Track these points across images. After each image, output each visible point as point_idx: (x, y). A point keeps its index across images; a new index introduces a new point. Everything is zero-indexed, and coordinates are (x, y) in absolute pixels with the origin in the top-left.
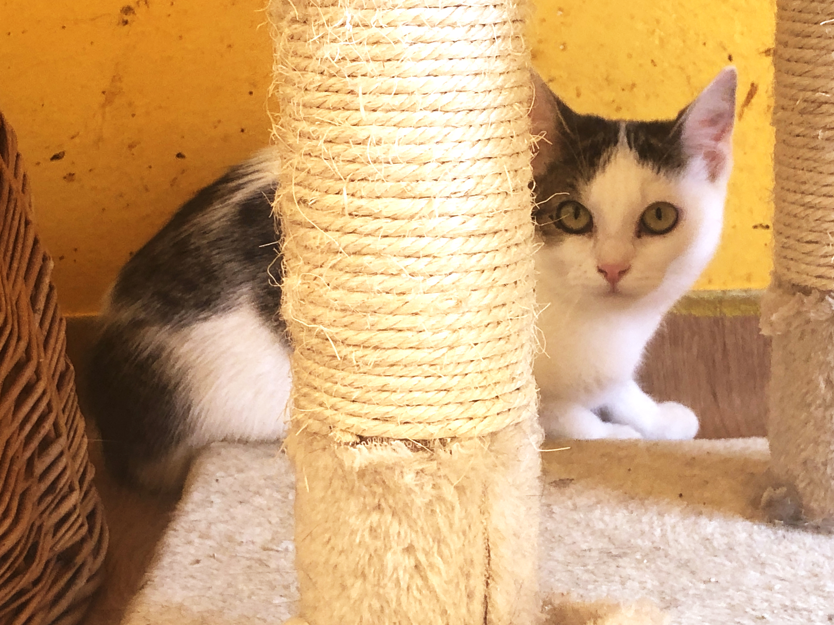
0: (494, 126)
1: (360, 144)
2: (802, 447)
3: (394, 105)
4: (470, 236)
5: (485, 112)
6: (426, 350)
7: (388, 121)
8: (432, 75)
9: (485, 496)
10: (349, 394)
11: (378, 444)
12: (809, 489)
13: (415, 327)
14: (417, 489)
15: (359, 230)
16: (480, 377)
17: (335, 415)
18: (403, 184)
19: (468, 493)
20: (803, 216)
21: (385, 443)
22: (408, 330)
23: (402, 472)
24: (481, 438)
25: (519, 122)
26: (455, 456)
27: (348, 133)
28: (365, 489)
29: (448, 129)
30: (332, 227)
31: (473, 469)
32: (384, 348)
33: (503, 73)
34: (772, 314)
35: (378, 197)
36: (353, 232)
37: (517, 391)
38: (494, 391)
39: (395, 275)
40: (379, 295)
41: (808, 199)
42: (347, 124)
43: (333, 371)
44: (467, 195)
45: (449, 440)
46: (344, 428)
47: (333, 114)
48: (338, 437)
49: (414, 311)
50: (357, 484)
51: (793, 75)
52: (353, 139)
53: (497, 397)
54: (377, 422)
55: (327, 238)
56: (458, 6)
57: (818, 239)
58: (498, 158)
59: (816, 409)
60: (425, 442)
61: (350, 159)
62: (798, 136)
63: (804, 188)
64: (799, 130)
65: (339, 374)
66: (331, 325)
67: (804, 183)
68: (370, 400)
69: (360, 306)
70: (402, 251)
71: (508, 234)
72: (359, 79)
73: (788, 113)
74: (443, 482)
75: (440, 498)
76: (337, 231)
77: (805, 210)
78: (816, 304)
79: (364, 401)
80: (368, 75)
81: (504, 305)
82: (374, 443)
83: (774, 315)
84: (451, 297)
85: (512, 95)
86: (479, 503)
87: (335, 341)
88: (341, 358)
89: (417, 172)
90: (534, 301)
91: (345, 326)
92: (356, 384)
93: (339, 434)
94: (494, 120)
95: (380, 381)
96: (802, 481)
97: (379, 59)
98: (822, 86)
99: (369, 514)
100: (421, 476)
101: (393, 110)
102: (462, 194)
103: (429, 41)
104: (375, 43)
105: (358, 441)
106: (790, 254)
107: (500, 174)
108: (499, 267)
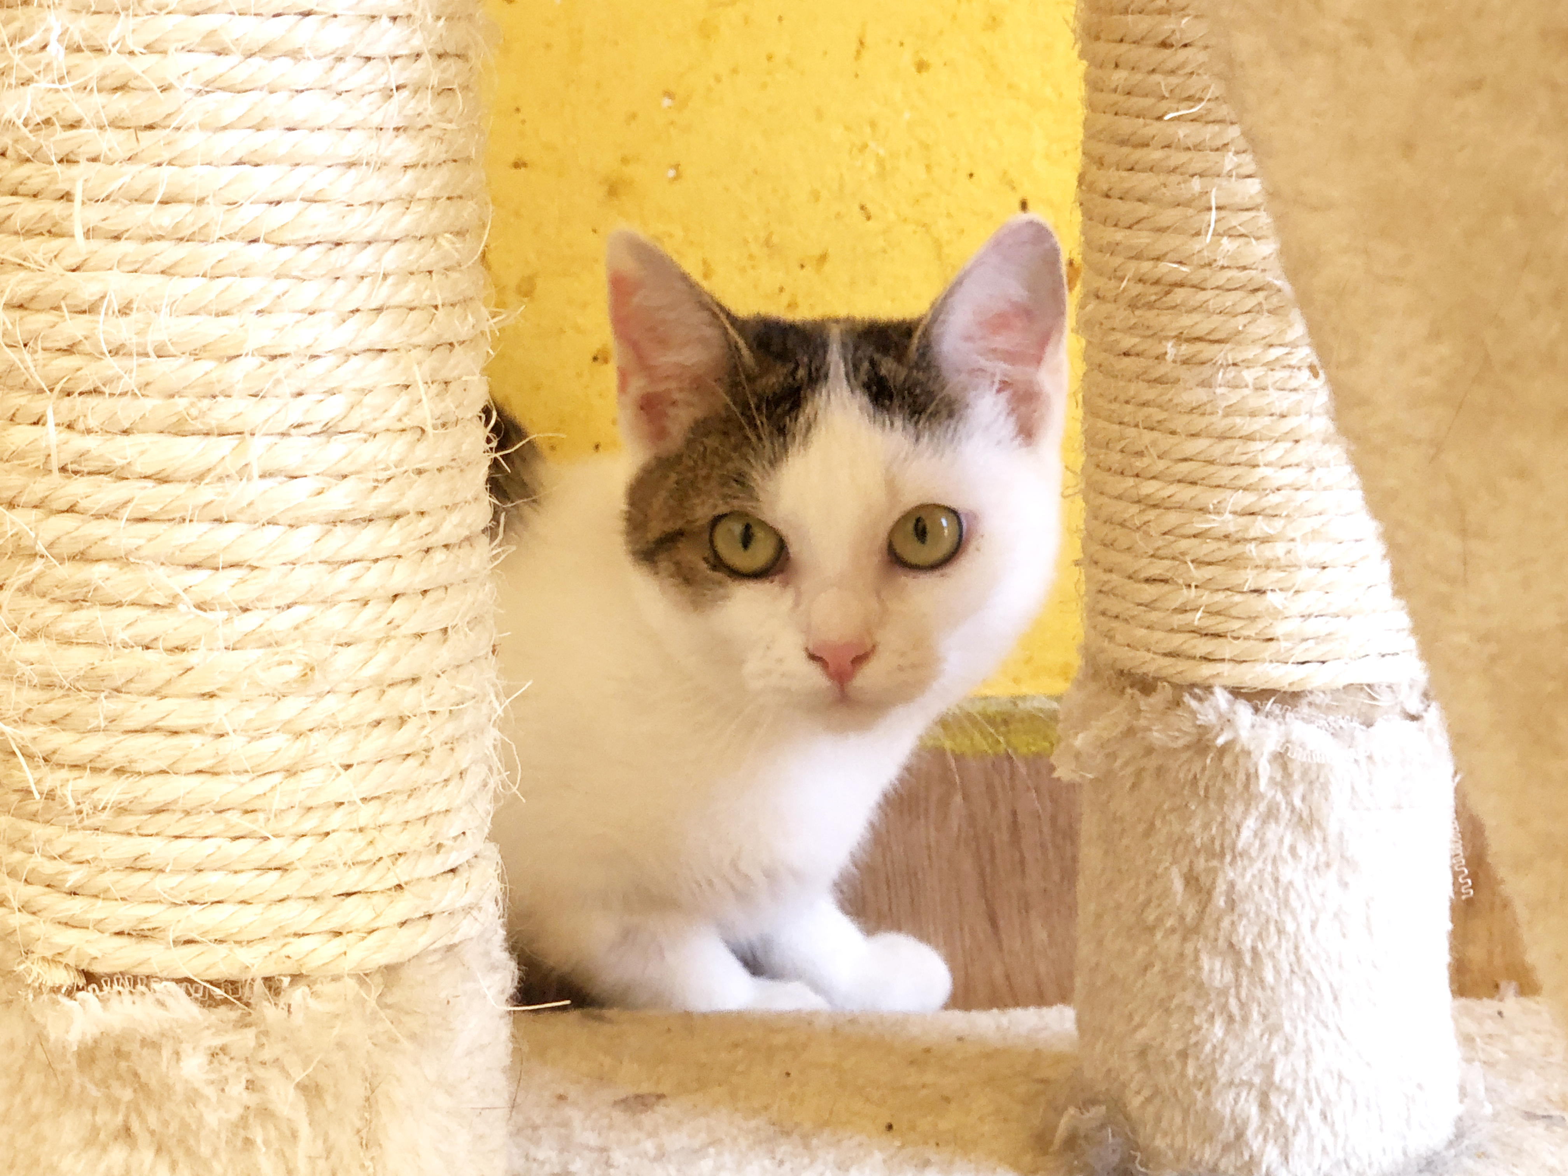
0: (390, 280)
1: (84, 312)
2: (1137, 1019)
3: (160, 227)
4: (334, 523)
5: (371, 249)
6: (233, 777)
7: (148, 261)
8: (249, 163)
9: (370, 1106)
10: (60, 877)
11: (125, 991)
12: (1151, 1109)
13: (208, 725)
14: (210, 1092)
15: (83, 504)
16: (359, 841)
17: (31, 924)
18: (181, 403)
19: (329, 1099)
20: (1138, 524)
21: (141, 988)
22: (193, 731)
23: (177, 1053)
24: (363, 978)
25: (454, 275)
26: (298, 1018)
27: (58, 286)
28: (94, 1092)
29: (283, 284)
30: (23, 499)
31: (340, 1045)
32: (139, 773)
33: (414, 166)
34: (1077, 734)
35: (125, 432)
36: (71, 510)
37: (451, 875)
38: (391, 874)
39: (163, 607)
40: (127, 651)
41: (1149, 488)
42: (56, 268)
43: (26, 825)
44: (328, 431)
45: (286, 981)
46: (49, 955)
47: (26, 245)
48: (34, 974)
49: (206, 690)
50: (77, 1080)
51: (1116, 225)
52: (69, 301)
53: (399, 886)
54: (123, 941)
55: (13, 523)
56: (308, 14)
57: (1169, 575)
58: (403, 352)
59: (1166, 936)
60: (233, 986)
61: (64, 346)
62: (1126, 354)
63: (1139, 464)
64: (1128, 342)
65: (37, 830)
66: (23, 721)
67: (1140, 454)
68: (107, 890)
69: (85, 677)
70: (177, 553)
71: (424, 524)
72: (83, 169)
73: (1108, 307)
74: (270, 1075)
75: (265, 1113)
76: (35, 507)
77: (1141, 511)
78: (1164, 713)
79: (94, 892)
80: (102, 158)
81: (414, 680)
82: (116, 987)
83: (1081, 736)
84: (291, 658)
85: (434, 216)
86: (359, 1124)
87: (29, 757)
88: (41, 794)
89: (214, 376)
90: (492, 675)
91: (53, 722)
92: (76, 855)
93: (37, 969)
94: (391, 268)
95: (129, 848)
96: (1138, 1093)
97: (127, 124)
98: (1173, 250)
99: (104, 1149)
100: (221, 1064)
101: (160, 238)
102: (317, 428)
103: (239, 87)
104: (116, 89)
105: (82, 982)
106: (1114, 605)
107: (408, 387)
108: (403, 594)
